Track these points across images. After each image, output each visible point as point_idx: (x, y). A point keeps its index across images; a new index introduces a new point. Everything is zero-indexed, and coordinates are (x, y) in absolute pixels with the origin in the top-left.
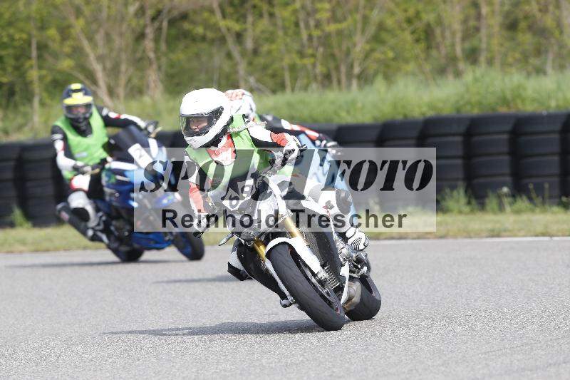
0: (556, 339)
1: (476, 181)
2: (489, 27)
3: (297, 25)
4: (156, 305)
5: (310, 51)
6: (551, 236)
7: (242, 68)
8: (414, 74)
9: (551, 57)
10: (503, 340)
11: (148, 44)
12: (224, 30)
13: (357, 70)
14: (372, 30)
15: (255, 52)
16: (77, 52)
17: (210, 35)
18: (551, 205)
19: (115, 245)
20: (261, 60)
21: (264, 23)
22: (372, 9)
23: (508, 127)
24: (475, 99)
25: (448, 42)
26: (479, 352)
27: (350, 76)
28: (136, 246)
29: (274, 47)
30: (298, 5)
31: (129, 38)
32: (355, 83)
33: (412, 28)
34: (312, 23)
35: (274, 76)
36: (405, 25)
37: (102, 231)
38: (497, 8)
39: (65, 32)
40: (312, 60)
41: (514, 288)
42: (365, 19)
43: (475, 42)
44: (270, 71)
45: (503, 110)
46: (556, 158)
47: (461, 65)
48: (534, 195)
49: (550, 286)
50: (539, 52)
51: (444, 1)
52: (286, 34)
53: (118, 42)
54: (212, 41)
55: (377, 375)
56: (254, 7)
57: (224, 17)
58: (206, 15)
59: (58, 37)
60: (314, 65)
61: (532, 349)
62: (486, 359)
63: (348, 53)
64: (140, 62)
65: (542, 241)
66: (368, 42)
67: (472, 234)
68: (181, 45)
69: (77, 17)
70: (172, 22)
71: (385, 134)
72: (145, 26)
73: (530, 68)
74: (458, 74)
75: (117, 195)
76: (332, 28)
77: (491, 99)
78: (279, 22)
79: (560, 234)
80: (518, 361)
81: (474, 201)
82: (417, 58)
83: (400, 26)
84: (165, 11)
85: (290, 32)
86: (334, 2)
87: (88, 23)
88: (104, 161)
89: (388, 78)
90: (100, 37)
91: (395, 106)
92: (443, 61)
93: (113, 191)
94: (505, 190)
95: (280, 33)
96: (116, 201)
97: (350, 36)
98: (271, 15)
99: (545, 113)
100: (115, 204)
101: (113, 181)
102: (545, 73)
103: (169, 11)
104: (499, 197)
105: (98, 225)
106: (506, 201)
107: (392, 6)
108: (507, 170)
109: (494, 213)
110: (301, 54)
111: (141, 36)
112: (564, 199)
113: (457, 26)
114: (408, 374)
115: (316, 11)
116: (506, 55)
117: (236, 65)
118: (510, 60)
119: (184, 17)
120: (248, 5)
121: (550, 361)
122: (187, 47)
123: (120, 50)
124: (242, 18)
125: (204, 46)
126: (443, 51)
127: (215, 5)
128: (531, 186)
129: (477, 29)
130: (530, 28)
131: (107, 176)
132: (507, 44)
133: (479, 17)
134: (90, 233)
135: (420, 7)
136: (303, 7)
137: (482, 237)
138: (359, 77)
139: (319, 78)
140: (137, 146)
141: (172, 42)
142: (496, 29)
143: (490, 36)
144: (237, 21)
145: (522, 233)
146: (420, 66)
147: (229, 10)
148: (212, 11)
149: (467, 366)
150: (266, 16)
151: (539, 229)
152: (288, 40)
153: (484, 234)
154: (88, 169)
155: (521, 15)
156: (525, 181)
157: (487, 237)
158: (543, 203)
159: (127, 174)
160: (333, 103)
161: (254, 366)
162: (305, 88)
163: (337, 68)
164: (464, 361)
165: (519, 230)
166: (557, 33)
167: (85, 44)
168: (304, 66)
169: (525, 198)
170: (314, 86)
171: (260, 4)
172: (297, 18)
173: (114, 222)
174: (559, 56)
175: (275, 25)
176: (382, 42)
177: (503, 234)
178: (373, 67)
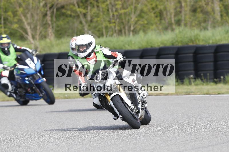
0: (212, 136)
1: (180, 73)
2: (185, 11)
3: (108, 10)
4: (52, 122)
5: (113, 21)
6: (210, 94)
7: (86, 28)
8: (155, 30)
9: (210, 23)
10: (191, 136)
11: (48, 18)
12: (79, 12)
13: (132, 28)
14: (138, 12)
15: (91, 21)
16: (20, 21)
17: (73, 14)
18: (210, 82)
19: (19, 98)
20: (93, 25)
21: (95, 10)
22: (138, 4)
23: (193, 51)
24: (180, 40)
25: (169, 17)
26: (181, 141)
27: (129, 31)
28: (27, 99)
29: (99, 19)
30: (108, 2)
31: (41, 15)
32: (131, 33)
33: (154, 11)
34: (114, 10)
35: (99, 31)
36: (151, 10)
37: (14, 93)
38: (188, 3)
39: (15, 14)
40: (114, 24)
41: (195, 115)
42: (136, 8)
43: (179, 17)
44: (97, 29)
45: (191, 44)
46: (212, 63)
47: (174, 26)
48: (203, 78)
49: (210, 114)
50: (205, 21)
51: (167, 1)
52: (104, 14)
53: (36, 17)
54: (74, 17)
55: (141, 150)
56: (91, 3)
57: (79, 7)
58: (71, 6)
59: (12, 15)
60: (115, 26)
61: (202, 140)
62: (184, 144)
63: (128, 22)
64: (45, 25)
65: (206, 96)
66: (136, 17)
67: (179, 94)
68: (62, 19)
69: (20, 7)
70: (58, 9)
71: (144, 54)
72: (47, 11)
73: (202, 27)
74: (173, 30)
75: (21, 78)
76: (122, 11)
77: (186, 40)
78: (101, 9)
79: (214, 93)
80: (197, 144)
81: (179, 81)
82: (156, 23)
83: (149, 11)
84: (55, 5)
85: (105, 13)
86: (123, 1)
87: (24, 10)
88: (15, 65)
89: (145, 31)
90: (29, 15)
91: (147, 42)
92: (167, 25)
93: (19, 77)
94: (192, 76)
95: (101, 14)
96: (20, 81)
97: (129, 15)
98: (98, 6)
99: (207, 45)
100: (19, 82)
101: (19, 73)
102: (208, 29)
103: (57, 5)
104: (189, 79)
105: (12, 90)
106: (192, 80)
107: (146, 3)
108: (192, 68)
109: (187, 85)
110: (110, 22)
111: (45, 15)
112: (215, 80)
113: (172, 11)
114: (153, 149)
115: (116, 5)
116: (192, 22)
117: (84, 26)
118: (194, 24)
119: (63, 7)
120: (88, 3)
121: (210, 144)
122: (64, 19)
123: (37, 20)
124: (86, 8)
125: (71, 19)
126: (167, 21)
127: (75, 2)
128: (202, 75)
129: (180, 12)
130: (202, 11)
131: (16, 71)
132: (192, 18)
133: (181, 7)
134: (9, 94)
135: (158, 3)
136: (111, 3)
137: (182, 95)
138: (133, 31)
139: (117, 32)
140: (29, 59)
141: (58, 17)
142: (188, 12)
143: (186, 15)
144: (84, 9)
145: (199, 93)
146: (157, 27)
147: (81, 4)
148: (74, 5)
149: (177, 146)
150: (96, 7)
151: (205, 91)
152: (105, 16)
153: (184, 94)
154: (9, 68)
155: (198, 6)
156: (200, 72)
157: (184, 95)
158: (207, 81)
159: (25, 70)
160: (122, 41)
161: (91, 146)
162: (112, 36)
163: (124, 28)
164: (175, 144)
165: (197, 92)
166: (212, 14)
167: (23, 18)
168: (111, 27)
169: (199, 79)
170: (115, 35)
171: (93, 2)
172: (108, 8)
173: (18, 90)
174: (213, 22)
175: (99, 10)
176: (143, 17)
177: (191, 93)
178: (139, 27)
